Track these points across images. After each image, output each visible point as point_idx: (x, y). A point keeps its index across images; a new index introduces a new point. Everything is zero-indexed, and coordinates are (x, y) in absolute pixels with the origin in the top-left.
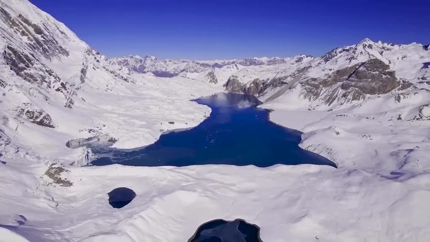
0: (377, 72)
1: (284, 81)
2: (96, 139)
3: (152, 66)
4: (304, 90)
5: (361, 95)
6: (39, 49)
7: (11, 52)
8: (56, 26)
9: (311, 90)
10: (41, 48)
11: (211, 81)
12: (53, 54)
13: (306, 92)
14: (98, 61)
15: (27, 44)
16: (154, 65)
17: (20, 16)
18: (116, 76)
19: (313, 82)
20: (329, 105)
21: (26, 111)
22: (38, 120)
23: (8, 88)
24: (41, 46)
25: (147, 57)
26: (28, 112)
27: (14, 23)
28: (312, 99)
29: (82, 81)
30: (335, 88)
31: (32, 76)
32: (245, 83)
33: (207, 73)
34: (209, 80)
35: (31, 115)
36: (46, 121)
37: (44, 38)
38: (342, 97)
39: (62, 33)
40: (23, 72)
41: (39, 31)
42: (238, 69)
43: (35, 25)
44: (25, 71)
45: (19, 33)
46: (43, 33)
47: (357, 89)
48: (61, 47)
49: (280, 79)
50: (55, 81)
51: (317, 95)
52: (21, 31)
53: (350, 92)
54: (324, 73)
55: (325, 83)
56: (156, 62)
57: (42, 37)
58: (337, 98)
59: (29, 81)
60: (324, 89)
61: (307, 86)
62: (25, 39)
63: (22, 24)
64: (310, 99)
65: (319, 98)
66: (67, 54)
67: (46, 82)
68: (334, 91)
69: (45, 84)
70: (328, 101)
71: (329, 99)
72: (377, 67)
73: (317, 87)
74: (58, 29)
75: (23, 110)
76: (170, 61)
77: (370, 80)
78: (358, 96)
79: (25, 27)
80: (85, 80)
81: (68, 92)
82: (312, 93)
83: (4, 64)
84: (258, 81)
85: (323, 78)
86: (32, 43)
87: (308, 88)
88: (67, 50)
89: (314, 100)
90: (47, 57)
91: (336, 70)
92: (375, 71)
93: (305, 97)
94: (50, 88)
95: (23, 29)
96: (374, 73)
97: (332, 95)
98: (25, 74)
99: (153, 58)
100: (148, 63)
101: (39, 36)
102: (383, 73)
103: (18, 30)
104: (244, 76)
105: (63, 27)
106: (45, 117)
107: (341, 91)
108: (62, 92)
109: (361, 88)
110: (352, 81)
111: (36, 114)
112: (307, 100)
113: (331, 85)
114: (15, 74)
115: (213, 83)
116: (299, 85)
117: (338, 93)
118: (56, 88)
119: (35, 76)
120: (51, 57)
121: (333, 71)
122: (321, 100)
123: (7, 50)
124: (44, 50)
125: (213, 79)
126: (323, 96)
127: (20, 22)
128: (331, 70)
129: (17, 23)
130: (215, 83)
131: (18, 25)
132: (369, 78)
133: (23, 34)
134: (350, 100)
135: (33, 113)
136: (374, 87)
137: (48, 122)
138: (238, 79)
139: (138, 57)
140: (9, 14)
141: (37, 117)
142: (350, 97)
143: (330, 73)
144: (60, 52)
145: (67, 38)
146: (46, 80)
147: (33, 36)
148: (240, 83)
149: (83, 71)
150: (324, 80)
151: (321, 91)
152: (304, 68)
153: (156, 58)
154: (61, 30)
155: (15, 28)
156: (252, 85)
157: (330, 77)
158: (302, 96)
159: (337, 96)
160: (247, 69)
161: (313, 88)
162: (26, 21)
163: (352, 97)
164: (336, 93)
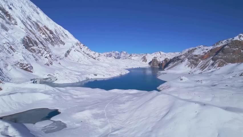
0: (237, 49)
1: (180, 58)
2: (50, 79)
3: (124, 57)
4: (189, 62)
5: (225, 63)
6: (49, 41)
7: (27, 39)
8: (63, 32)
9: (193, 62)
10: (51, 41)
11: (143, 61)
12: (56, 44)
13: (190, 63)
14: (81, 49)
15: (43, 38)
16: (125, 56)
17: (45, 26)
18: (89, 56)
19: (195, 57)
20: (202, 71)
21: (20, 63)
22: (25, 68)
23: (16, 52)
24: (51, 39)
25: (122, 52)
26: (21, 64)
27: (40, 29)
28: (193, 67)
29: (66, 56)
30: (208, 60)
31: (34, 50)
32: (160, 61)
33: (142, 57)
34: (142, 60)
35: (22, 65)
36: (29, 69)
37: (53, 36)
38: (211, 65)
39: (66, 35)
40: (30, 48)
41: (51, 33)
42: (161, 54)
43: (50, 30)
44: (32, 47)
45: (42, 34)
46: (53, 34)
47: (222, 60)
48: (61, 41)
49: (177, 57)
50: (47, 54)
51: (196, 65)
52: (43, 32)
53: (217, 62)
54: (202, 52)
55: (202, 58)
56: (126, 55)
57: (52, 35)
58: (208, 66)
59: (32, 52)
60: (201, 61)
61: (191, 60)
62: (44, 36)
63: (44, 30)
64: (191, 68)
65: (197, 66)
66: (64, 44)
67: (41, 53)
68: (207, 63)
69: (40, 54)
70: (202, 68)
71: (203, 67)
72: (237, 45)
73: (197, 60)
74: (64, 33)
75: (19, 63)
76: (134, 54)
77: (231, 54)
78: (222, 65)
79: (45, 31)
80: (68, 56)
81: (51, 59)
82: (193, 64)
83: (21, 43)
84: (167, 59)
85: (202, 55)
86: (46, 38)
87: (192, 61)
88: (64, 42)
89: (194, 68)
90: (53, 45)
91: (210, 49)
92: (236, 48)
93: (189, 66)
94: (42, 56)
95: (44, 32)
96: (235, 49)
97: (206, 64)
98: (31, 49)
99: (125, 52)
100: (122, 55)
101: (51, 35)
102: (241, 49)
103: (41, 32)
104: (160, 57)
105: (67, 32)
106: (29, 67)
107: (211, 62)
108: (48, 58)
109: (225, 59)
110: (220, 55)
111: (24, 65)
112: (190, 68)
113: (206, 59)
114: (24, 48)
115: (144, 62)
116: (187, 59)
117: (209, 63)
118: (45, 56)
119: (35, 50)
120: (55, 45)
121: (208, 50)
122: (198, 68)
123: (26, 38)
124: (52, 41)
125: (145, 59)
126: (200, 66)
127: (43, 29)
128: (207, 50)
129: (42, 29)
130: (146, 62)
131: (42, 30)
132: (231, 53)
133: (43, 34)
134: (216, 67)
135: (23, 64)
136: (234, 58)
137: (30, 69)
138: (157, 59)
139: (117, 52)
140: (39, 25)
141: (24, 67)
142: (216, 65)
143: (207, 51)
144: (60, 43)
145: (68, 37)
146: (41, 52)
147: (48, 35)
148: (158, 61)
149: (68, 52)
150: (202, 56)
151: (199, 63)
152: (192, 50)
153: (126, 53)
154: (65, 33)
155: (41, 31)
156: (164, 62)
157: (206, 54)
158: (188, 66)
159: (208, 65)
160: (166, 54)
161: (194, 61)
162: (47, 29)
163: (217, 66)
164: (208, 63)
